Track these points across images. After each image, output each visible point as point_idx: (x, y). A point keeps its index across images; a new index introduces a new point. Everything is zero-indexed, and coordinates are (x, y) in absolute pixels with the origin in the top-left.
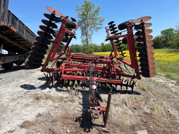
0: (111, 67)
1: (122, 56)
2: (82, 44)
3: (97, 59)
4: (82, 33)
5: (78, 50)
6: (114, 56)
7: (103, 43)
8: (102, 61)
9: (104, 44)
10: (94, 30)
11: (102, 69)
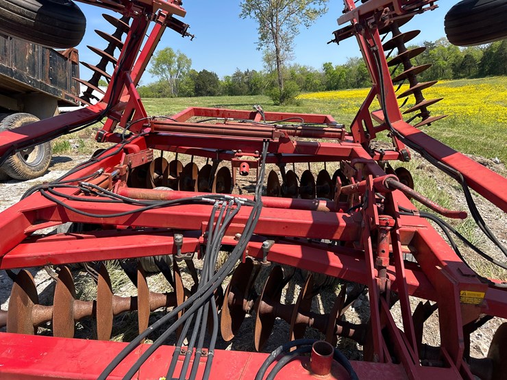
0: (376, 234)
1: (419, 115)
2: (265, 67)
3: (284, 140)
4: (260, 33)
5: (254, 88)
6: (377, 119)
7: (330, 64)
8: (315, 147)
9: (333, 65)
10: (301, 20)
11: (302, 234)
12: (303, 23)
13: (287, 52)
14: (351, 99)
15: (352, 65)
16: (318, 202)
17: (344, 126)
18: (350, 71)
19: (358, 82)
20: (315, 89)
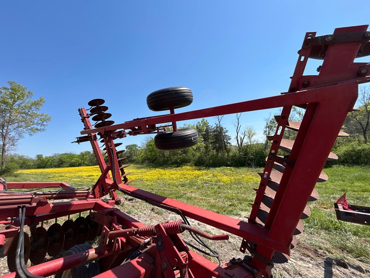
3: (41, 204)
8: (69, 205)
9: (43, 156)
10: (26, 132)
12: (28, 133)
13: (12, 146)
14: (55, 173)
15: (55, 156)
16: (88, 252)
17: (89, 189)
18: (54, 159)
19: (58, 165)
20: (29, 167)
